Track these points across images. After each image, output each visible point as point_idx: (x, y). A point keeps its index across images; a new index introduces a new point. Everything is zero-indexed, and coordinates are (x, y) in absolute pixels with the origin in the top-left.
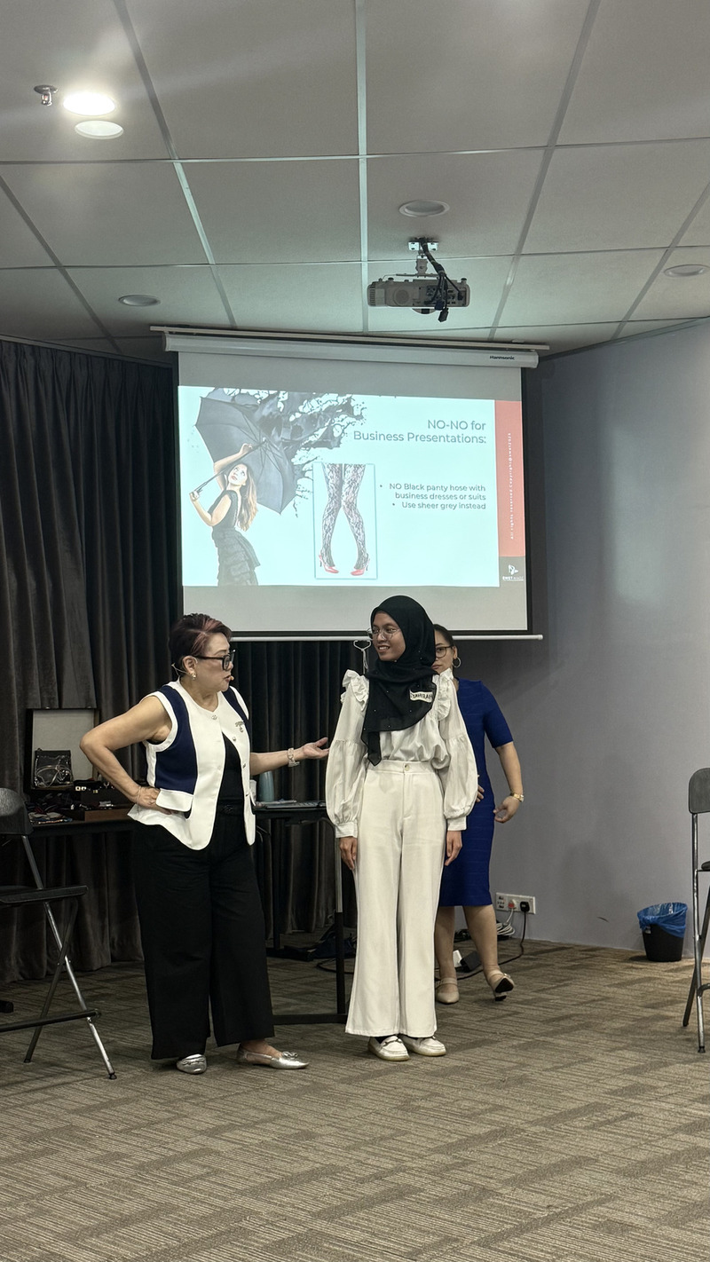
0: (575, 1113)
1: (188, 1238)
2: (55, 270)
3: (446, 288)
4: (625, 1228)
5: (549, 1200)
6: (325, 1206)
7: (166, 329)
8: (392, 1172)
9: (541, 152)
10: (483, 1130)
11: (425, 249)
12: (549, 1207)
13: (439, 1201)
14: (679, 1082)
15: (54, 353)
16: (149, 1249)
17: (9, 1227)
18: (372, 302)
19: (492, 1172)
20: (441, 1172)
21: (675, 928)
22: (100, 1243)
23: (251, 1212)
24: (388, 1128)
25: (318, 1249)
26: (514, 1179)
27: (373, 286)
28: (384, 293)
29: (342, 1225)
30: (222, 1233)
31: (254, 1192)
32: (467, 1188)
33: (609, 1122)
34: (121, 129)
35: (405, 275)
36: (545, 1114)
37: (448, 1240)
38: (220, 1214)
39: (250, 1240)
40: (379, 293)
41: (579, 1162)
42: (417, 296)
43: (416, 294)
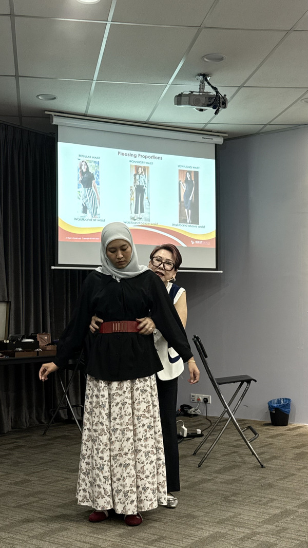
3: (219, 98)
7: (53, 113)
9: (285, 33)
11: (206, 80)
18: (178, 103)
27: (177, 96)
28: (188, 99)
35: (197, 92)
40: (184, 99)
42: (204, 102)
43: (203, 100)
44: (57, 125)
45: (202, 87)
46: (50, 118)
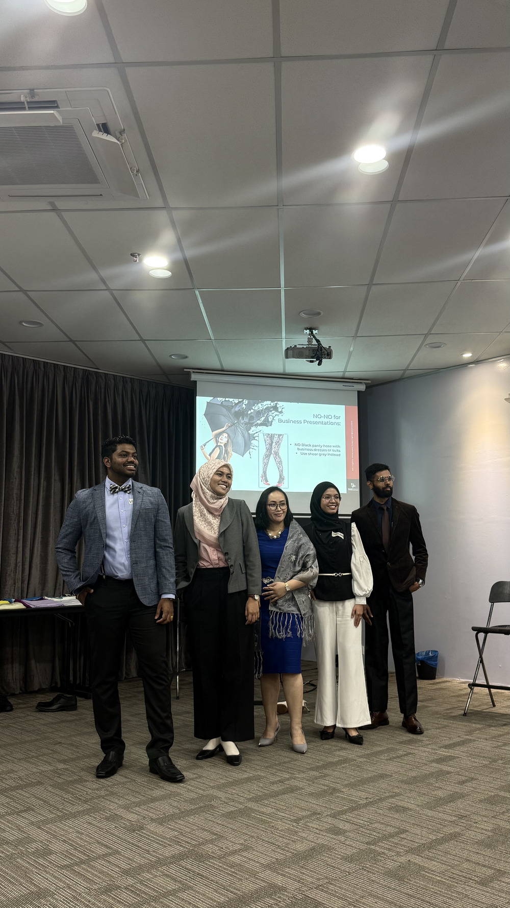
0: (381, 752)
1: (184, 809)
2: (141, 342)
3: (321, 350)
4: (405, 809)
5: (367, 795)
6: (254, 795)
7: (191, 370)
8: (288, 779)
9: (366, 287)
10: (336, 759)
11: (312, 332)
12: (366, 798)
13: (311, 794)
14: (433, 738)
15: (140, 381)
16: (164, 814)
17: (96, 801)
18: (287, 357)
19: (338, 781)
20: (313, 780)
21: (433, 663)
22: (140, 810)
23: (216, 797)
24: (287, 757)
25: (249, 816)
26: (350, 784)
27: (287, 349)
28: (293, 352)
29: (262, 805)
30: (201, 807)
31: (219, 788)
32: (326, 788)
33: (398, 757)
34: (171, 273)
35: (302, 345)
36: (366, 753)
37: (315, 814)
38: (201, 798)
39: (215, 811)
40: (290, 352)
41: (382, 776)
42: (308, 354)
43: (307, 353)
44: (195, 382)
45: (310, 341)
46: (189, 374)
